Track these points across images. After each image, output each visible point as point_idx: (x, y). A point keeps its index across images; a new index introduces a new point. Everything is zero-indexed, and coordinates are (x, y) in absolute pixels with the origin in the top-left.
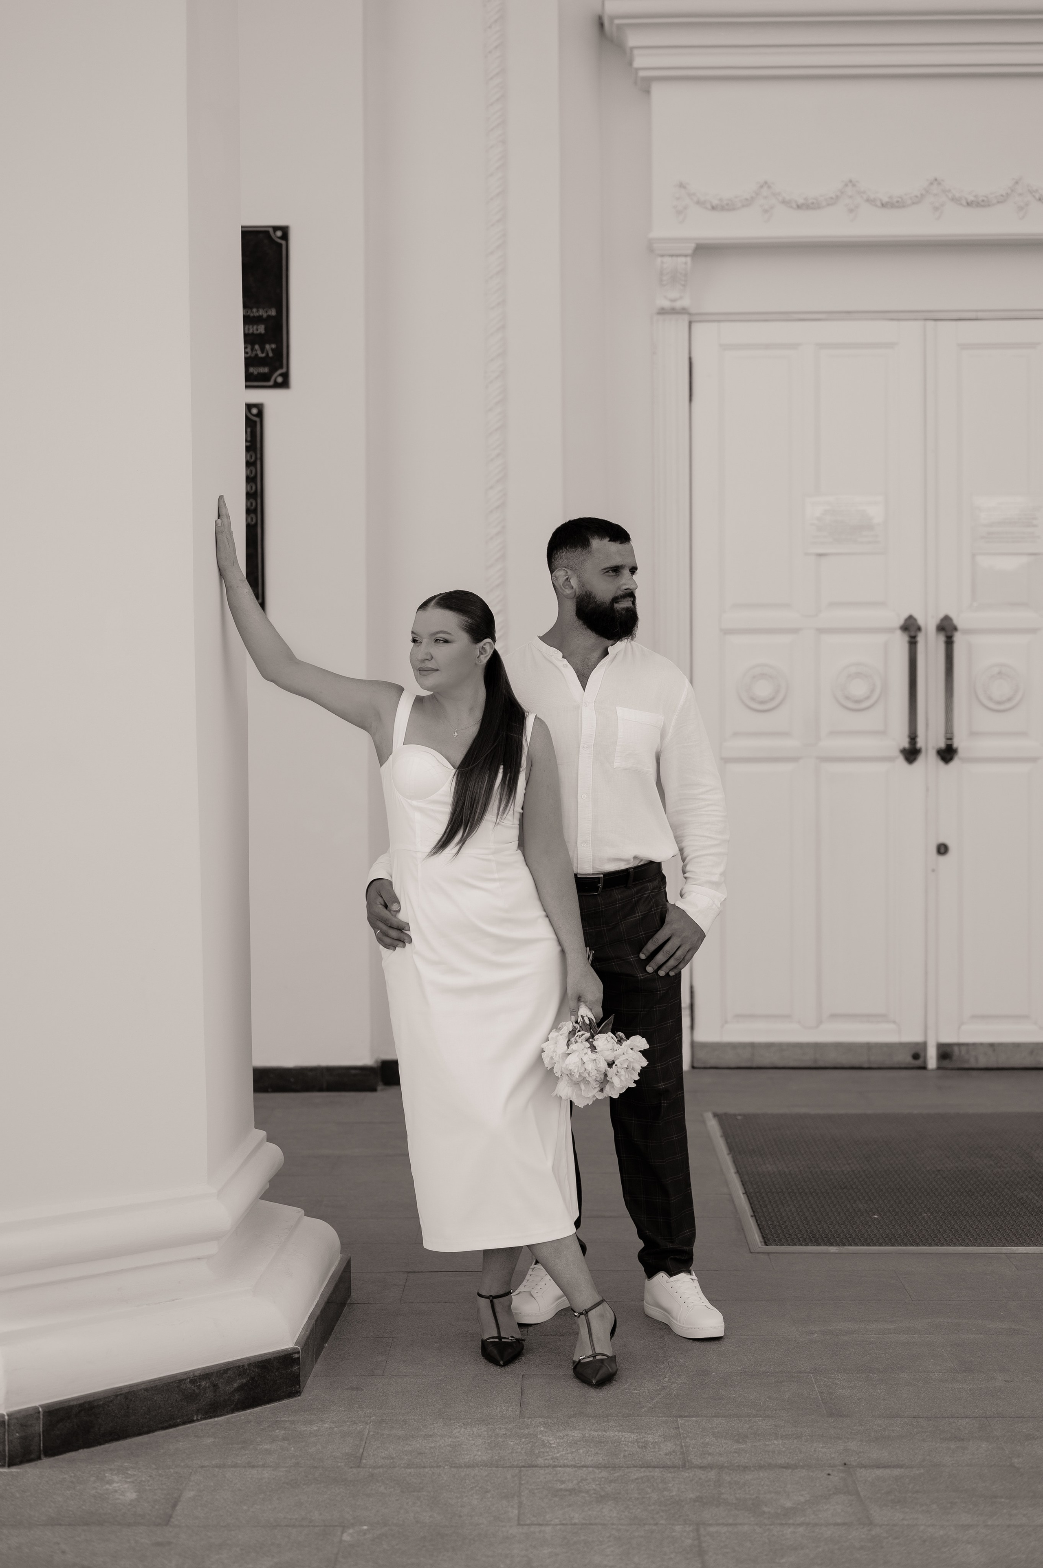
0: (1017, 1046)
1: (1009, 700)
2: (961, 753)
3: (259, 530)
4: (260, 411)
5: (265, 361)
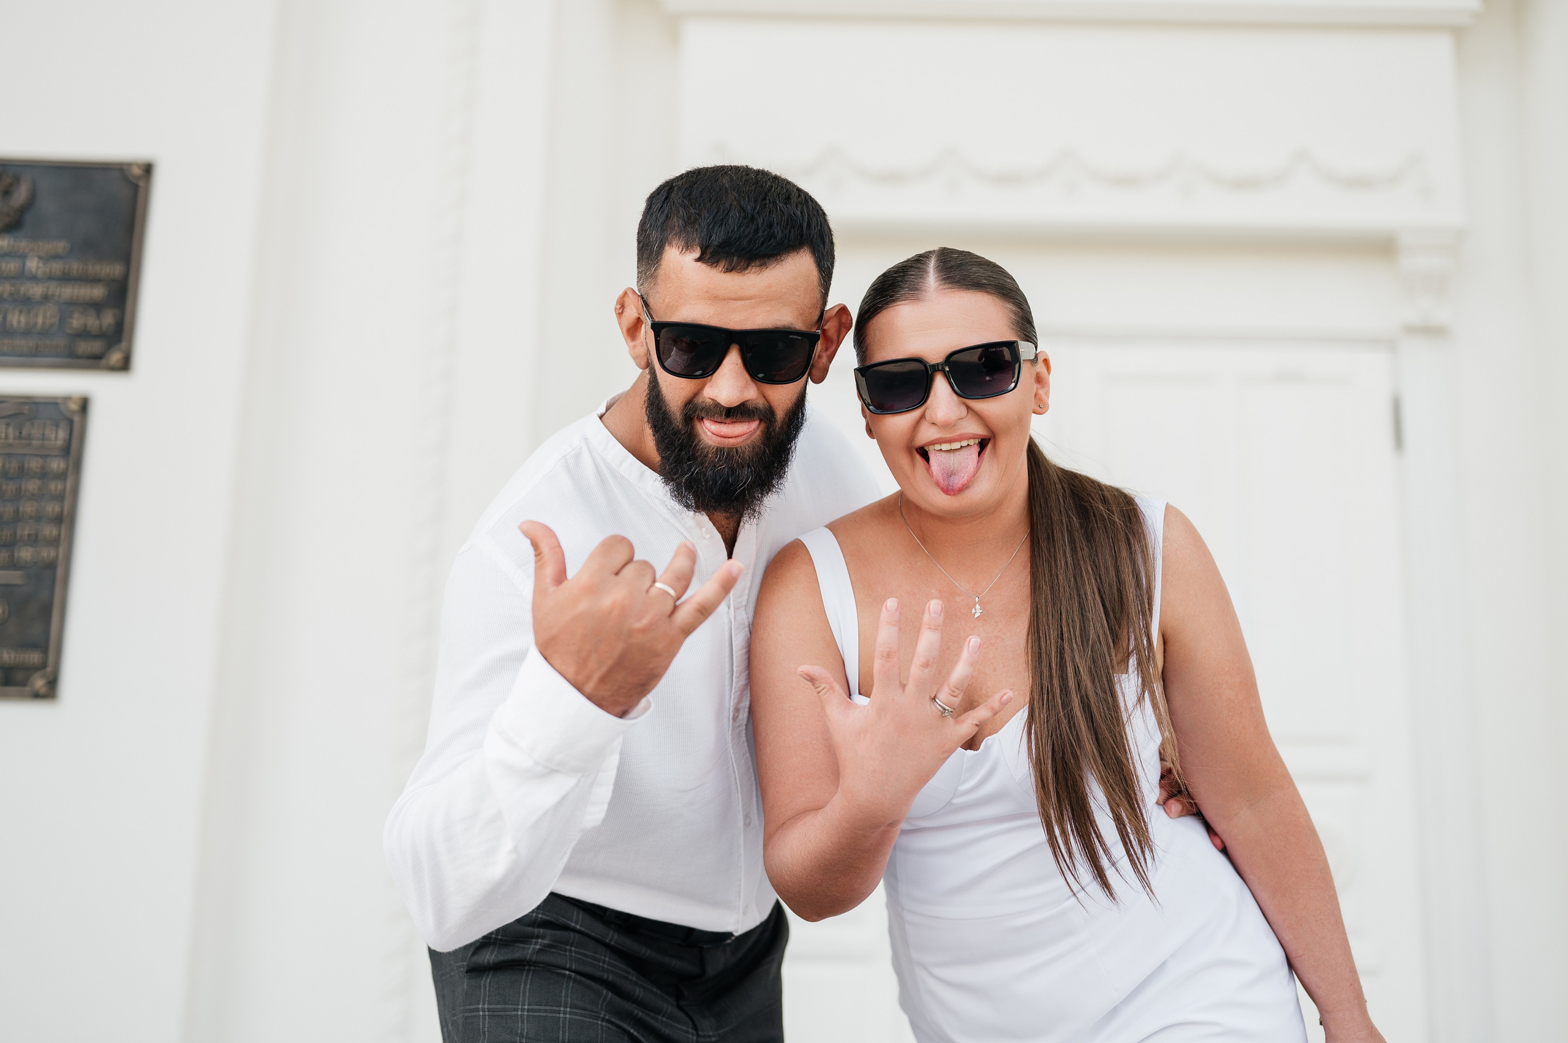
3: (60, 571)
4: (84, 405)
5: (100, 335)
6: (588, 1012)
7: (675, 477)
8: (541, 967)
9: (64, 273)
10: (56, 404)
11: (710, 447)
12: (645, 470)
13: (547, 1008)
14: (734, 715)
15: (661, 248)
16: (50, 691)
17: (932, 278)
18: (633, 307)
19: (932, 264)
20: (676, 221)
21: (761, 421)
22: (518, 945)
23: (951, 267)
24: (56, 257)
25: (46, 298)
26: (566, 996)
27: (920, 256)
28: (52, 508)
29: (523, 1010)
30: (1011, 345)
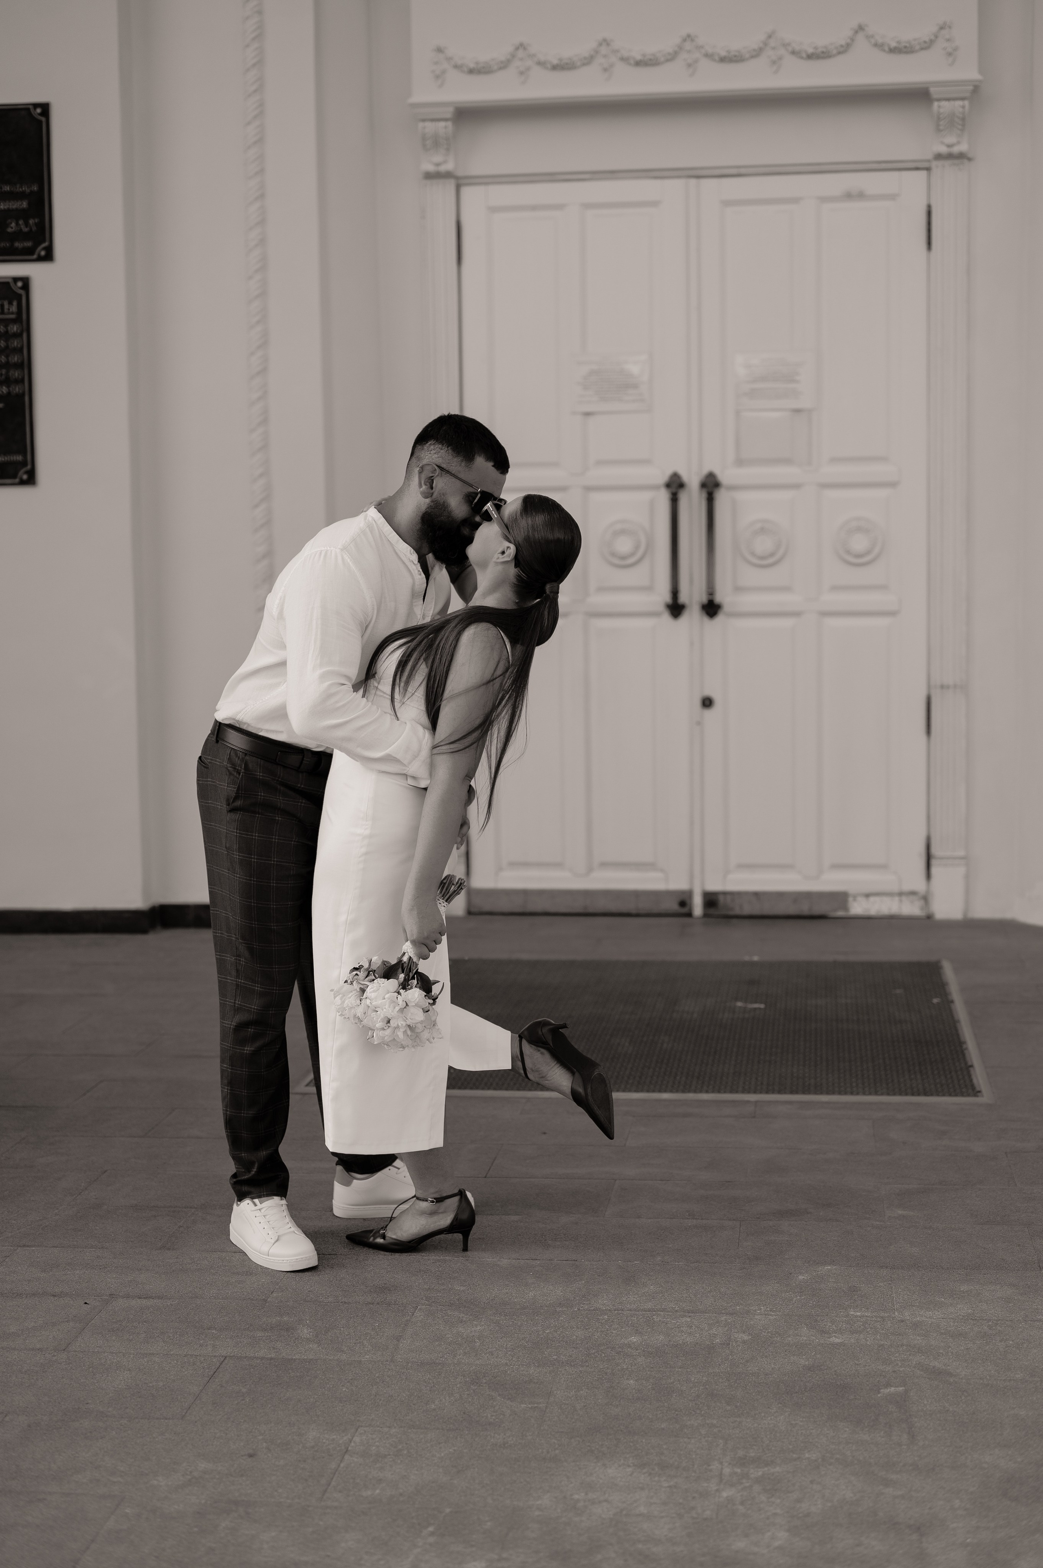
0: (780, 895)
1: (772, 555)
2: (726, 608)
3: (27, 399)
4: (26, 282)
5: (29, 236)
10: (8, 284)
16: (30, 479)
28: (16, 359)
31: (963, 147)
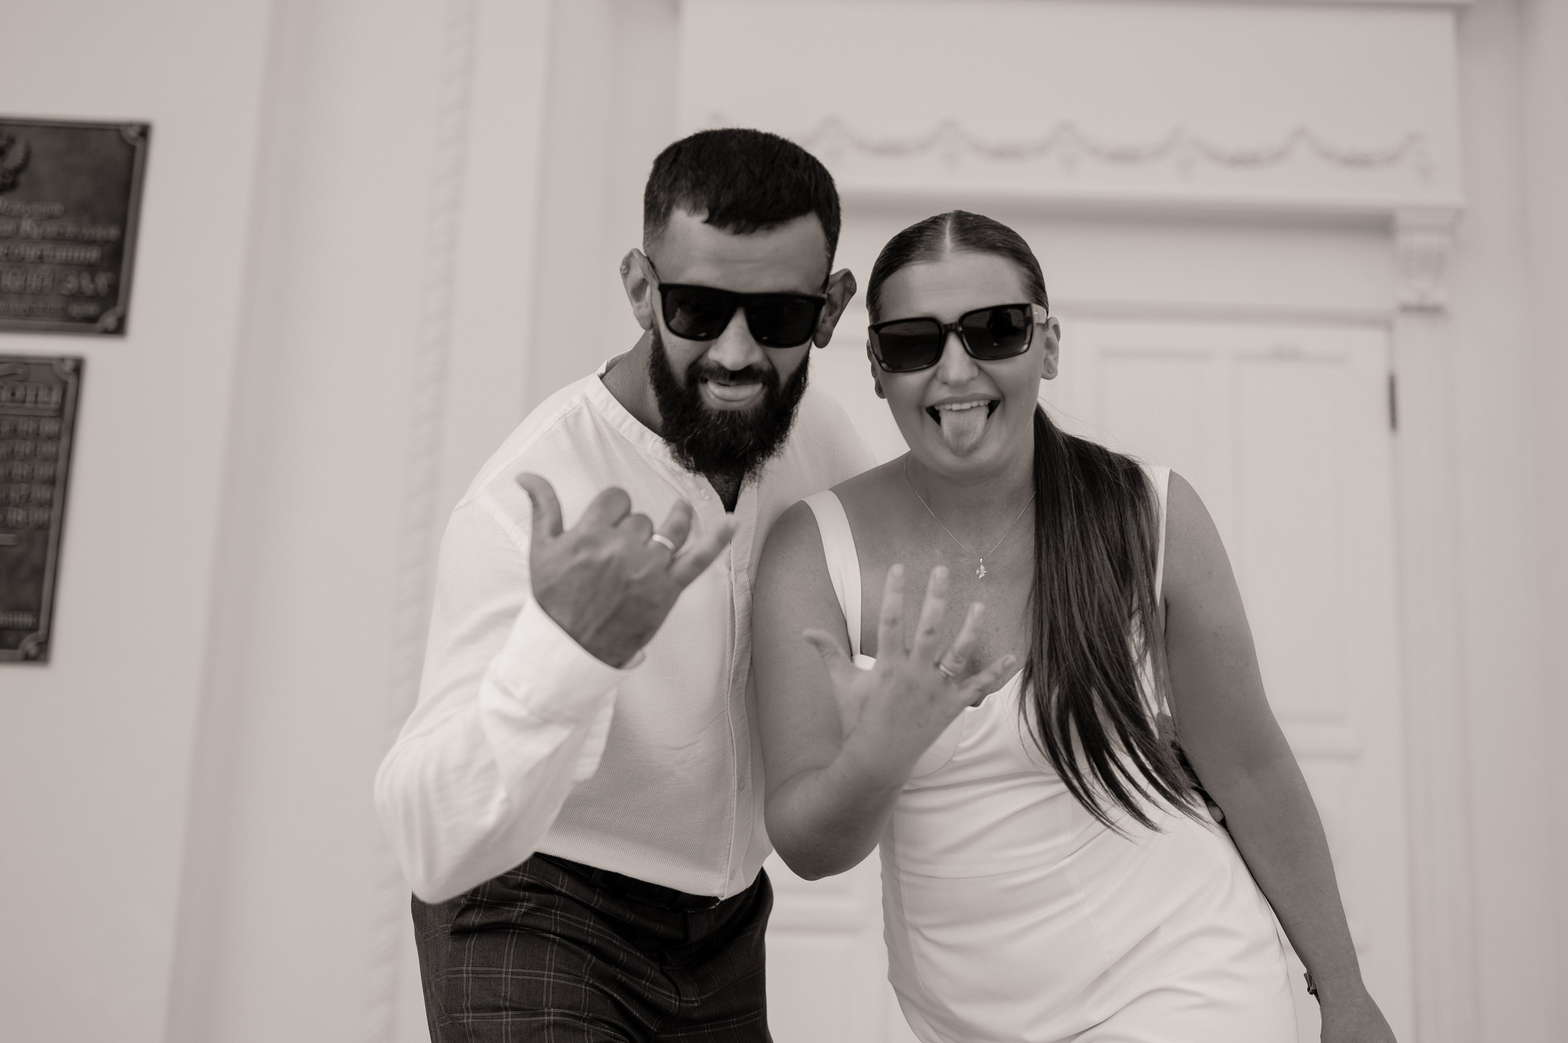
3: (53, 533)
4: (78, 367)
5: (94, 298)
6: (571, 977)
7: (678, 438)
8: (525, 930)
9: (59, 234)
10: (50, 365)
11: (712, 410)
12: (645, 431)
13: (531, 971)
14: (734, 677)
15: (669, 209)
16: (40, 654)
17: (948, 240)
18: (638, 267)
19: (948, 226)
20: (684, 183)
21: (764, 384)
22: (504, 908)
23: (967, 229)
24: (51, 217)
25: (41, 259)
26: (550, 960)
27: (936, 218)
28: (45, 471)
29: (507, 973)
30: (1023, 308)
31: (1438, 296)
